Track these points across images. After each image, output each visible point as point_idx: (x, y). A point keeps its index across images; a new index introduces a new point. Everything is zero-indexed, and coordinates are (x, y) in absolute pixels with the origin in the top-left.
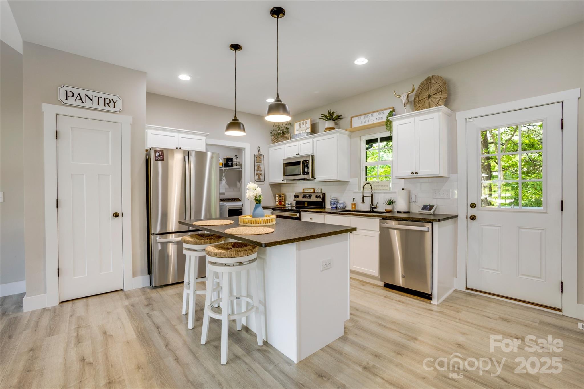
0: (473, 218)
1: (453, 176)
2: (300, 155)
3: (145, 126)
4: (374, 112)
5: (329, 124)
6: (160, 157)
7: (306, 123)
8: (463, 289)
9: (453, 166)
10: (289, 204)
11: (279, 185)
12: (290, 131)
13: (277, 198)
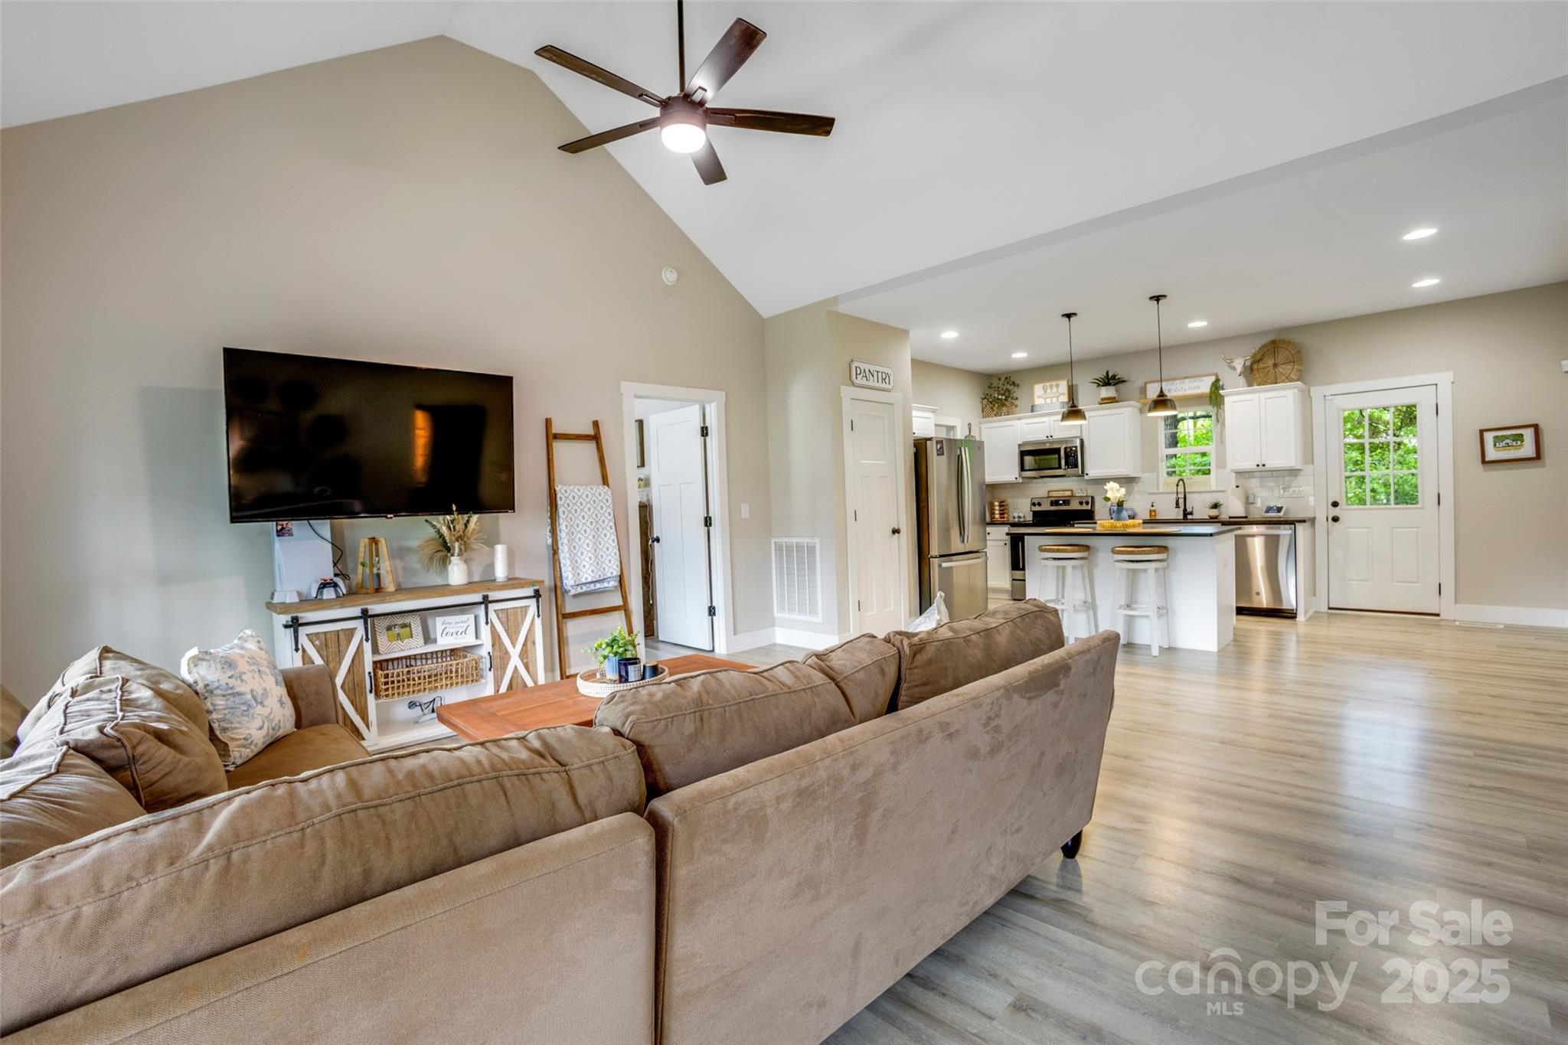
0: (1335, 519)
1: (1309, 469)
2: (1053, 438)
3: (911, 406)
4: (1185, 378)
5: (1107, 392)
6: (940, 450)
7: (1057, 386)
8: (1325, 609)
9: (1309, 456)
10: (1019, 517)
11: (993, 487)
12: (1015, 395)
13: (997, 508)
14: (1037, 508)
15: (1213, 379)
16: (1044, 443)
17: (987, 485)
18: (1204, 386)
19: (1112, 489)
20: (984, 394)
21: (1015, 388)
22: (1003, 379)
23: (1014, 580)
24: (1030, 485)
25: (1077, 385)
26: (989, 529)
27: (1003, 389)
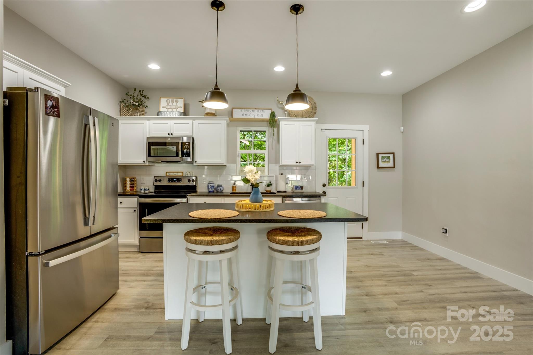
2: (173, 135)
4: (256, 109)
6: (53, 109)
7: (177, 102)
10: (145, 190)
11: (125, 167)
12: (146, 104)
13: (128, 183)
14: (158, 184)
15: (270, 112)
16: (166, 138)
17: (119, 165)
18: (266, 115)
19: (251, 171)
20: (122, 99)
21: (146, 100)
22: (138, 91)
23: (141, 237)
24: (153, 167)
25: (189, 104)
26: (120, 199)
27: (137, 98)
